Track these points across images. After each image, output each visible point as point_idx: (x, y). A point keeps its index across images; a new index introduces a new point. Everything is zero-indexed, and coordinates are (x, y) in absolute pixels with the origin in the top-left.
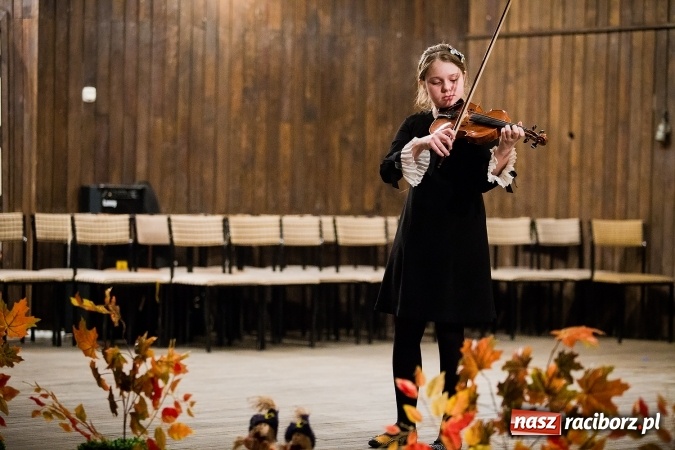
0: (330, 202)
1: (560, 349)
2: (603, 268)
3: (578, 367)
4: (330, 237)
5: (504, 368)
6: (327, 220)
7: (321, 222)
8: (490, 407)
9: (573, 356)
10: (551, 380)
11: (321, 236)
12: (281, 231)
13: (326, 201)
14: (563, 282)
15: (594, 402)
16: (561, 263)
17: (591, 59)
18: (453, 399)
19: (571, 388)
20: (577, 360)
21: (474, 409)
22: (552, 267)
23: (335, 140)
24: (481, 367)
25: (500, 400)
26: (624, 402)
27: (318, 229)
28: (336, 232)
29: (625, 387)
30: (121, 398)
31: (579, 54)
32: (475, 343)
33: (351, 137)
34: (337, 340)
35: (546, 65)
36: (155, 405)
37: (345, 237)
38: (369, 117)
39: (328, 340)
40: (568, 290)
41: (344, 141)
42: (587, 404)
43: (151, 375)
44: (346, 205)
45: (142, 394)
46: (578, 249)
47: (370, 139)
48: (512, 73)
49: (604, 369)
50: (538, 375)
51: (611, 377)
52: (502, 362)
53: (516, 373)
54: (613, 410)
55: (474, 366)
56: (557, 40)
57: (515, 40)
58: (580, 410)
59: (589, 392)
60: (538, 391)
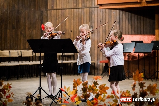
0: (19, 47)
3: (98, 84)
4: (20, 55)
5: (82, 85)
6: (19, 51)
7: (18, 51)
8: (80, 93)
10: (93, 87)
11: (18, 55)
12: (10, 54)
13: (18, 47)
14: (70, 63)
15: (102, 91)
17: (75, 14)
19: (96, 88)
21: (77, 94)
23: (19, 33)
24: (78, 85)
25: (82, 92)
27: (17, 53)
28: (21, 54)
29: (108, 88)
31: (73, 14)
32: (76, 80)
33: (23, 32)
34: (22, 78)
35: (65, 16)
36: (4, 95)
37: (23, 55)
38: (27, 28)
39: (20, 78)
40: (72, 65)
41: (21, 33)
42: (101, 92)
43: (3, 89)
44: (22, 47)
45: (1, 93)
47: (27, 33)
48: (57, 18)
49: (104, 84)
50: (90, 86)
51: (105, 86)
52: (82, 84)
53: (85, 86)
54: (106, 93)
55: (76, 85)
56: (67, 10)
57: (58, 10)
58: (99, 93)
59: (101, 89)
60: (90, 89)
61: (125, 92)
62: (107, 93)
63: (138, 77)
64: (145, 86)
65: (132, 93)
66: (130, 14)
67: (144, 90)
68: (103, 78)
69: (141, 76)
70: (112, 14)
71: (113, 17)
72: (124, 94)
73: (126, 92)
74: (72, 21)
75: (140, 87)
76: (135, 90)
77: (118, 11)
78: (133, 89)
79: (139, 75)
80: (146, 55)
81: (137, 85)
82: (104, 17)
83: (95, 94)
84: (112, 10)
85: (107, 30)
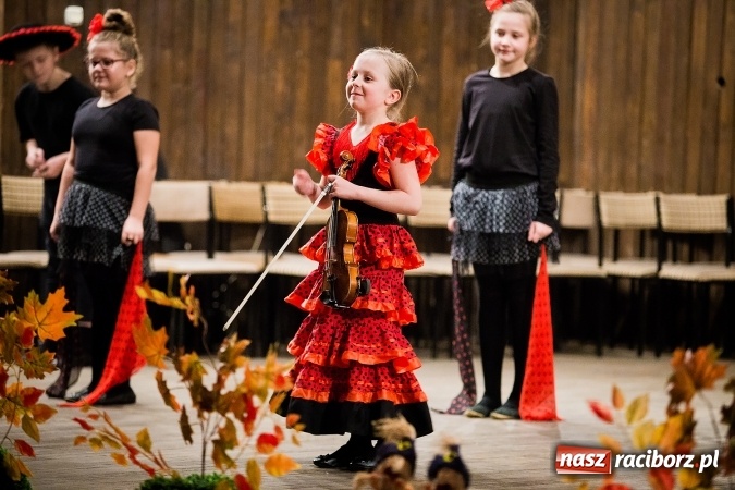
5: (726, 388)
8: (711, 437)
21: (690, 440)
24: (699, 386)
25: (724, 429)
30: (198, 421)
32: (689, 355)
36: (248, 430)
43: (244, 390)
45: (230, 415)
52: (725, 381)
55: (689, 385)
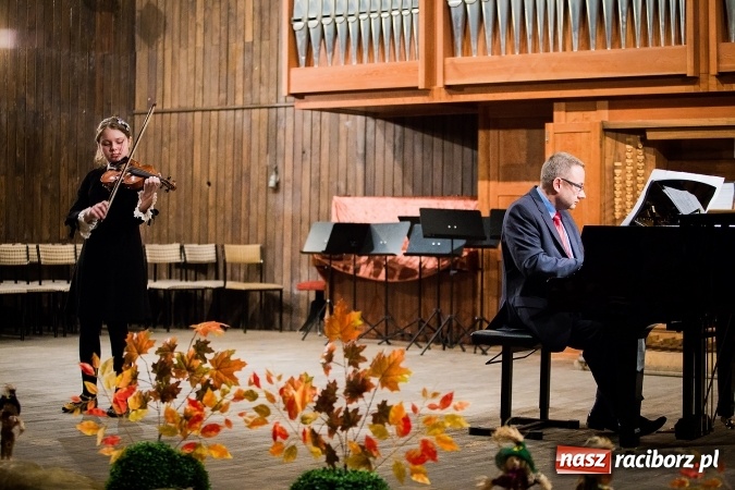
0: (35, 233)
1: (197, 338)
2: (232, 279)
3: (210, 351)
4: (34, 259)
5: (157, 353)
6: (32, 247)
7: (27, 248)
8: (147, 382)
9: (206, 343)
10: (190, 361)
11: (28, 258)
13: (31, 233)
14: (204, 290)
15: (222, 375)
16: (202, 276)
17: (223, 128)
18: (120, 376)
19: (205, 366)
20: (209, 346)
21: (136, 383)
22: (196, 280)
23: (38, 188)
24: (139, 353)
25: (154, 376)
26: (243, 376)
27: (25, 253)
28: (38, 255)
29: (243, 364)
31: (214, 126)
32: (135, 335)
33: (50, 186)
34: (41, 335)
35: (190, 133)
37: (46, 259)
38: (63, 170)
39: (35, 334)
40: (208, 295)
41: (44, 189)
42: (217, 378)
44: (46, 236)
46: (215, 265)
47: (63, 187)
48: (166, 139)
49: (228, 352)
50: (181, 358)
51: (233, 358)
52: (155, 348)
53: (166, 356)
54: (235, 381)
55: (135, 352)
56: (198, 115)
57: (168, 115)
58: (211, 383)
59: (218, 369)
60: (182, 369)
61: (297, 378)
62: (237, 384)
63: (341, 324)
64: (365, 360)
65: (320, 384)
66: (398, 128)
67: (360, 371)
68: (303, 339)
69: (351, 322)
70: (342, 129)
71: (343, 138)
72: (293, 386)
73: (301, 379)
74: (213, 150)
75: (347, 360)
76: (331, 372)
77: (360, 119)
78: (327, 369)
79: (344, 319)
80: (445, 262)
81: (339, 355)
82: (316, 137)
83: (199, 386)
84: (343, 116)
85: (324, 179)
